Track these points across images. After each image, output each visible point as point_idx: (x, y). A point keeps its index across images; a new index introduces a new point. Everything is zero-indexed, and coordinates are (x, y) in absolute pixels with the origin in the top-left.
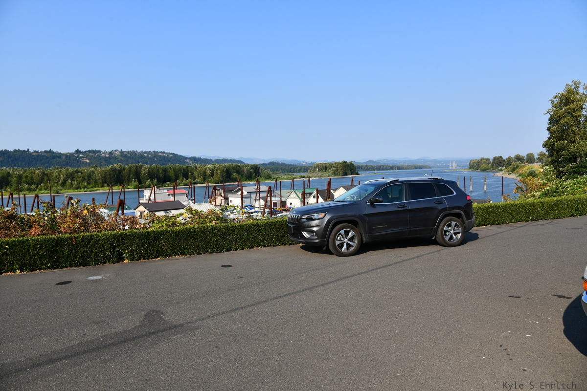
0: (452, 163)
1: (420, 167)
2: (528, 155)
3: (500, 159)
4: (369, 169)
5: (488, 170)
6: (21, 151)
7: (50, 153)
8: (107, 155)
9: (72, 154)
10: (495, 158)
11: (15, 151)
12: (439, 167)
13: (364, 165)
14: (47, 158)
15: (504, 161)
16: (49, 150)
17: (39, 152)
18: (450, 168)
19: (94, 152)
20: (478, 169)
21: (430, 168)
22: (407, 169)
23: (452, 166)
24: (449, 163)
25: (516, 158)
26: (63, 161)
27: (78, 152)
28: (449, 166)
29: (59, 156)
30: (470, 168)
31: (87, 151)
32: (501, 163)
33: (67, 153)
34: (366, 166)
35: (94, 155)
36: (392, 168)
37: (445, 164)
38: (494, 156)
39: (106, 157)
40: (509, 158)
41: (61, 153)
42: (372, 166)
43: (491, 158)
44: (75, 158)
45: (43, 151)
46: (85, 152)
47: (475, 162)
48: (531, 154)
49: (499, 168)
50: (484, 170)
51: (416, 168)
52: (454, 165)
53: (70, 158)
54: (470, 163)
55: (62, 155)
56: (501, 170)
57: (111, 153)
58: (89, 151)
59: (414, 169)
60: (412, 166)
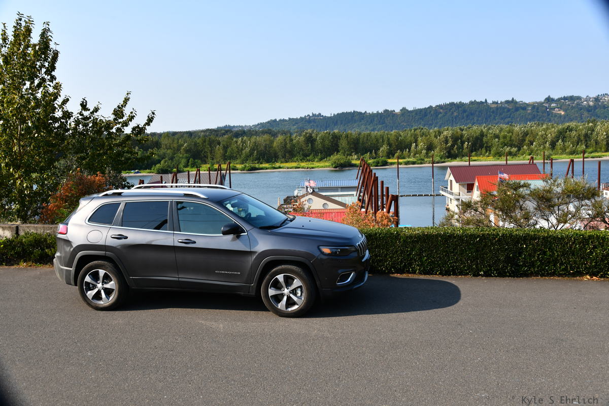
6: (478, 102)
7: (513, 104)
8: (591, 103)
9: (541, 104)
11: (471, 103)
14: (509, 110)
16: (511, 99)
17: (499, 102)
19: (572, 98)
26: (529, 114)
27: (549, 100)
29: (524, 107)
31: (562, 98)
33: (534, 103)
35: (571, 104)
39: (589, 106)
41: (526, 103)
44: (544, 108)
45: (503, 100)
46: (559, 99)
53: (538, 109)
55: (528, 105)
57: (597, 99)
58: (565, 98)
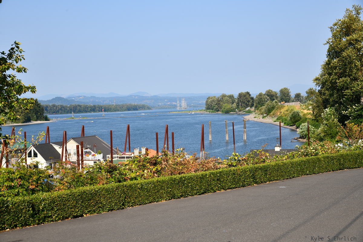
0: (180, 102)
1: (135, 108)
2: (281, 91)
3: (248, 96)
4: (58, 111)
5: (231, 111)
10: (240, 95)
12: (162, 108)
13: (51, 104)
15: (252, 98)
18: (178, 108)
20: (218, 111)
21: (149, 108)
22: (115, 111)
23: (180, 106)
24: (176, 102)
25: (268, 95)
28: (175, 106)
30: (208, 108)
32: (249, 101)
34: (54, 106)
36: (93, 109)
37: (169, 103)
38: (240, 93)
40: (260, 95)
42: (62, 106)
43: (236, 96)
47: (213, 101)
48: (286, 89)
49: (247, 109)
50: (227, 112)
51: (129, 110)
52: (184, 104)
54: (207, 102)
56: (249, 112)
59: (125, 110)
60: (123, 106)
